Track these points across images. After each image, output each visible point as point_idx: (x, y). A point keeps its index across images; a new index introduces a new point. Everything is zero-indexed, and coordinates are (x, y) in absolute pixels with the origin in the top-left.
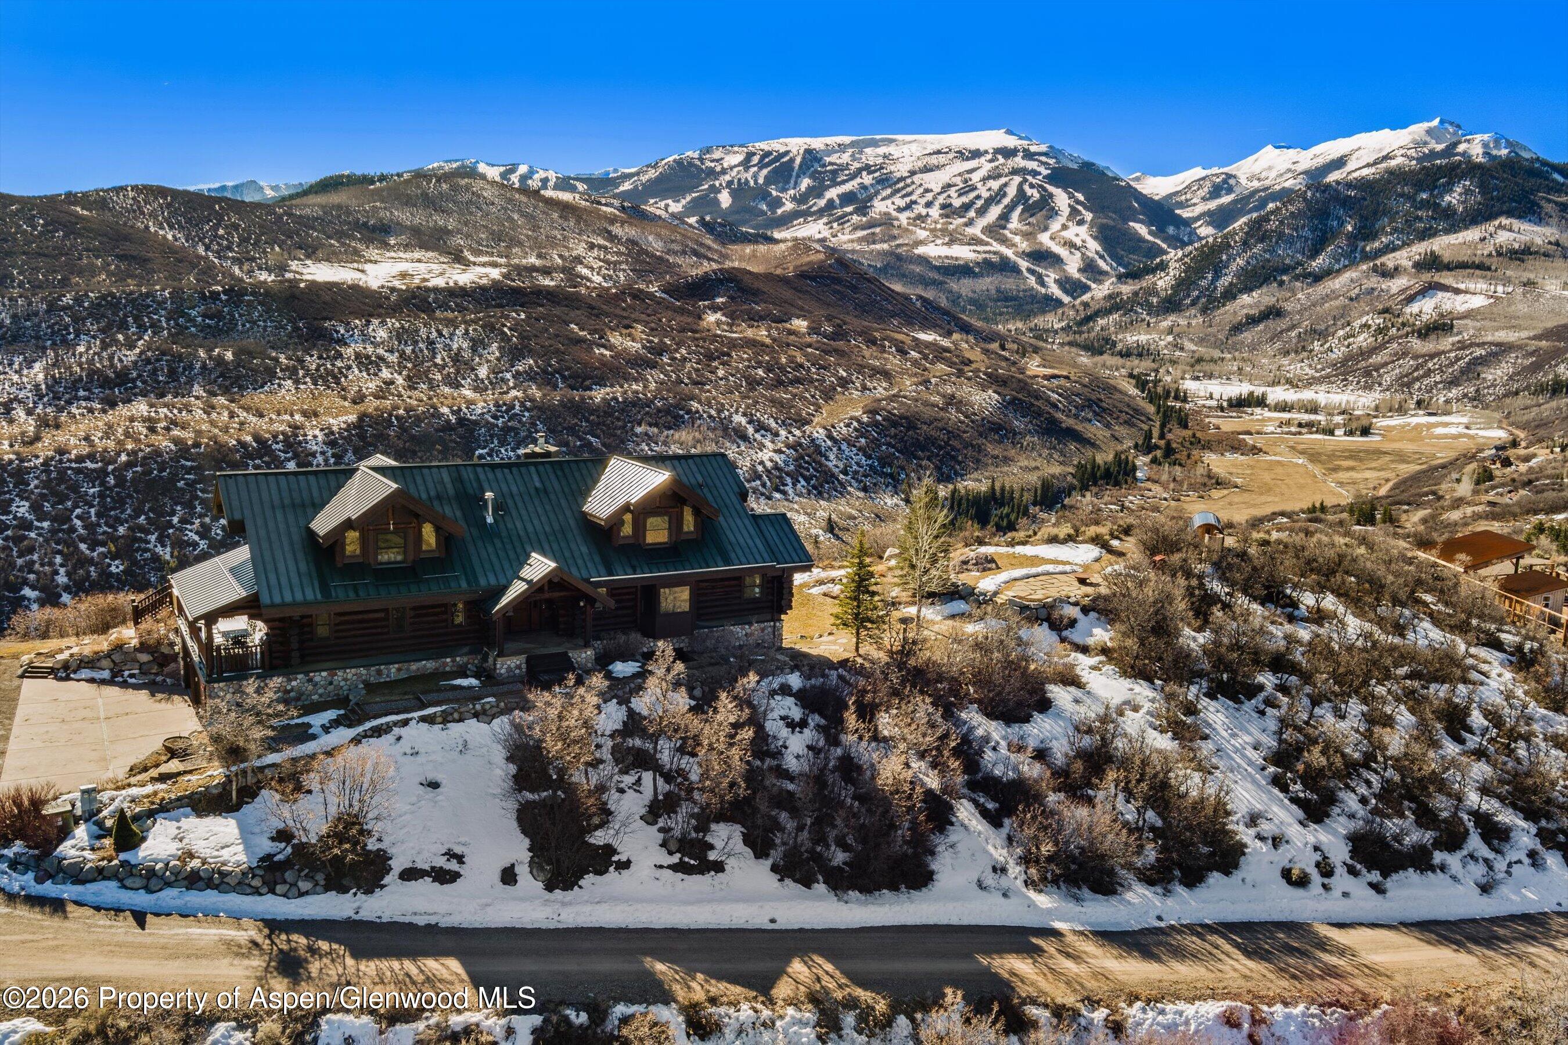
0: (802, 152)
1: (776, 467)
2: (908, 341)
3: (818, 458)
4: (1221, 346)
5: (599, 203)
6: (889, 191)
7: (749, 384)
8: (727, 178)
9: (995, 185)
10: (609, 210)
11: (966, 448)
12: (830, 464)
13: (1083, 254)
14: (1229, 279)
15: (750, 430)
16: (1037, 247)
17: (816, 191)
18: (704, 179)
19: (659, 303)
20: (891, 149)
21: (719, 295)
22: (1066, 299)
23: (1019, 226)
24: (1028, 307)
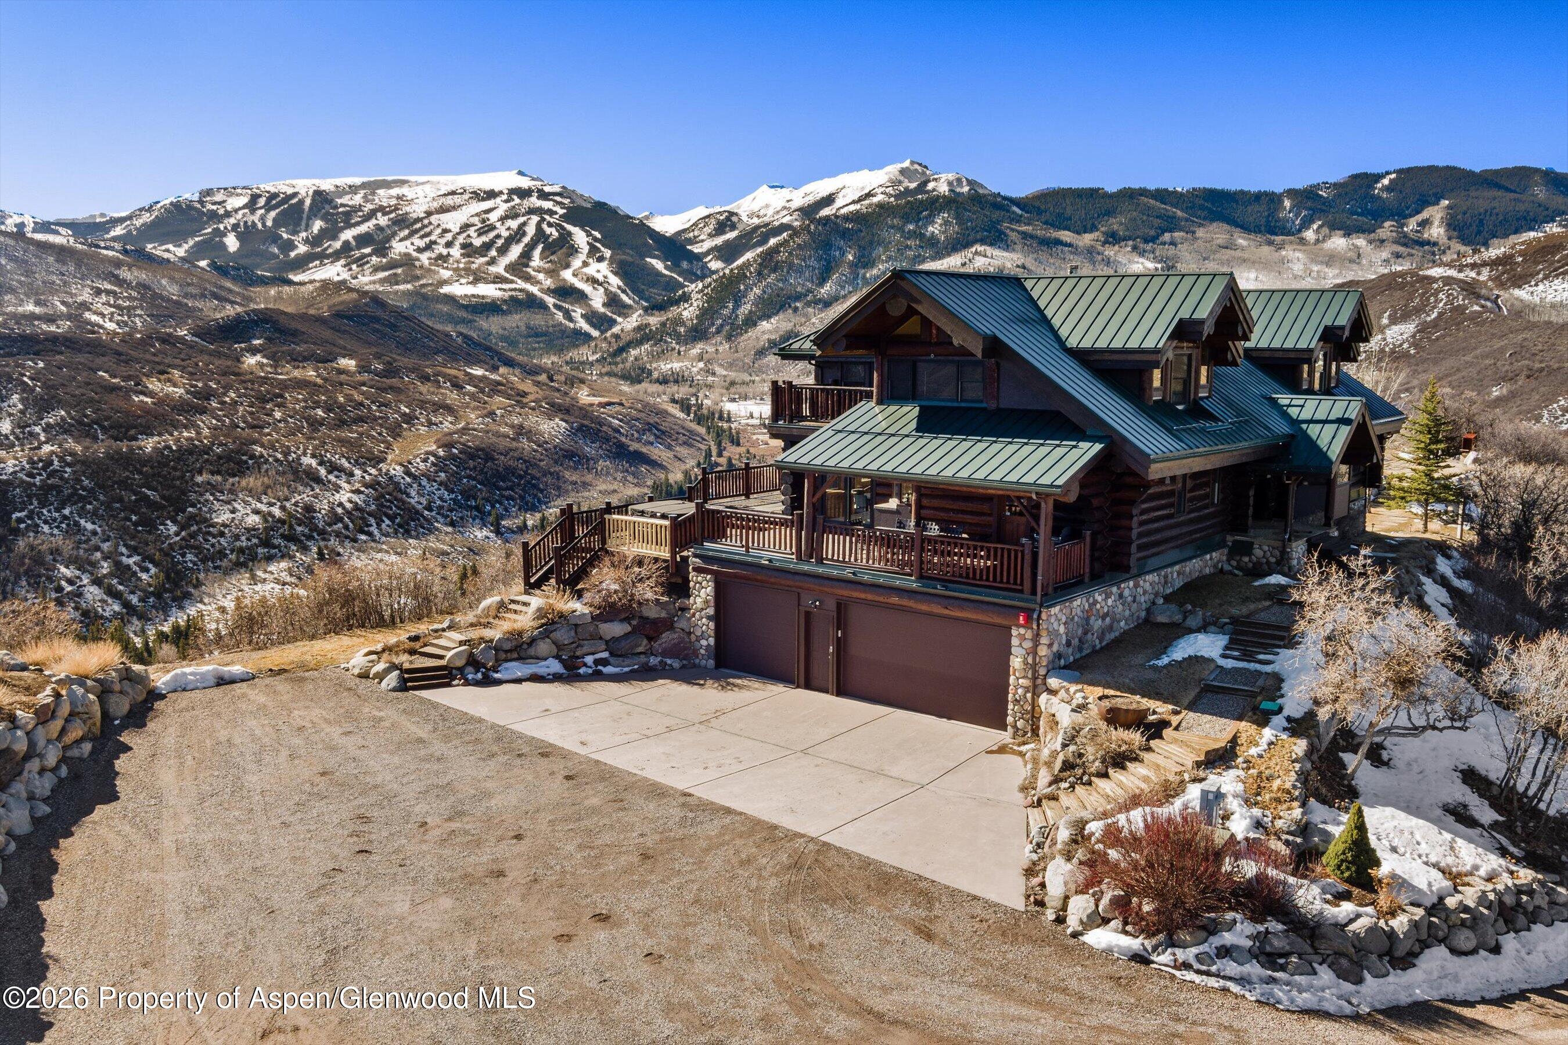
0: (311, 193)
1: (357, 507)
2: (461, 375)
3: (399, 495)
4: (748, 369)
5: (98, 246)
6: (406, 232)
7: (311, 425)
8: (232, 221)
9: (514, 224)
10: (111, 253)
11: (545, 475)
12: (412, 501)
13: (606, 290)
14: (748, 307)
15: (323, 472)
16: (561, 284)
17: (331, 233)
18: (207, 223)
19: (192, 347)
20: (404, 190)
21: (255, 337)
22: (595, 333)
23: (542, 264)
24: (559, 342)
